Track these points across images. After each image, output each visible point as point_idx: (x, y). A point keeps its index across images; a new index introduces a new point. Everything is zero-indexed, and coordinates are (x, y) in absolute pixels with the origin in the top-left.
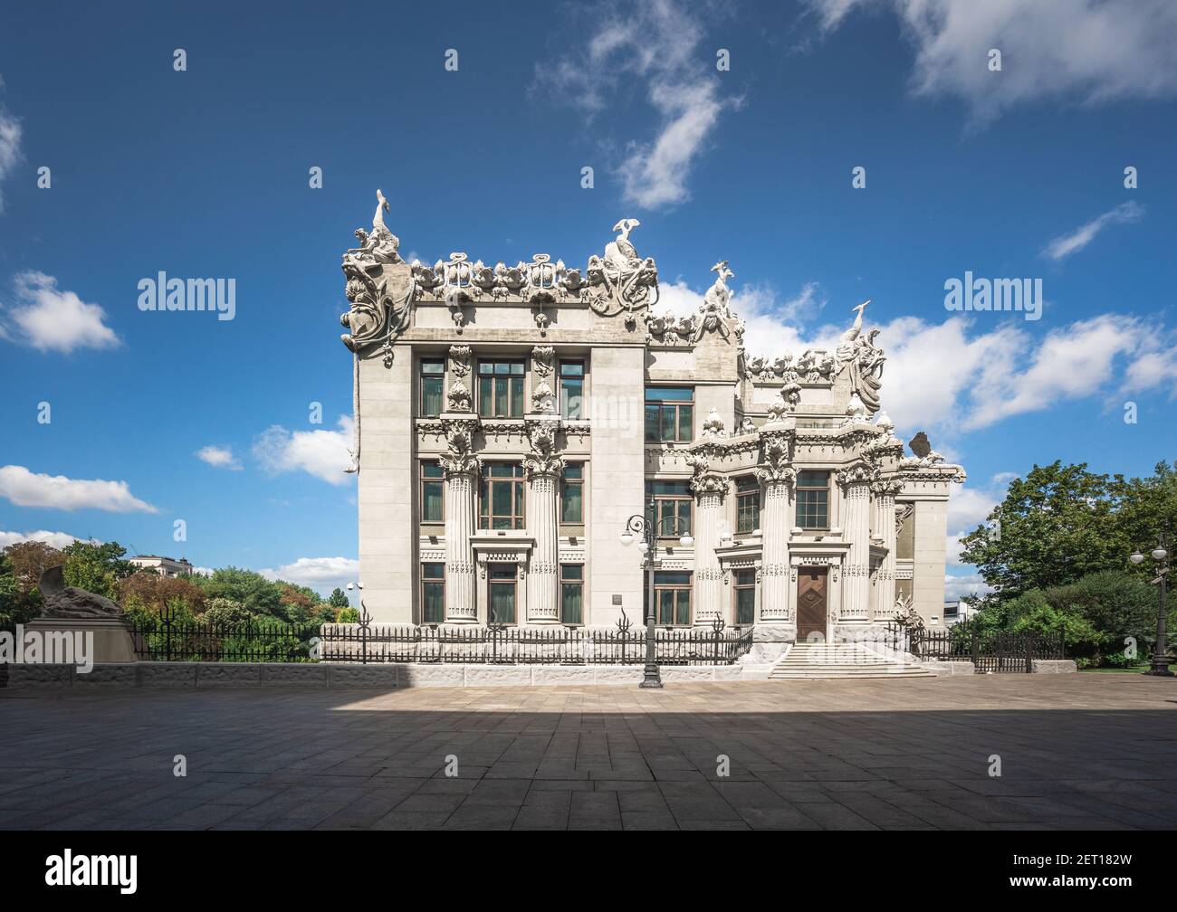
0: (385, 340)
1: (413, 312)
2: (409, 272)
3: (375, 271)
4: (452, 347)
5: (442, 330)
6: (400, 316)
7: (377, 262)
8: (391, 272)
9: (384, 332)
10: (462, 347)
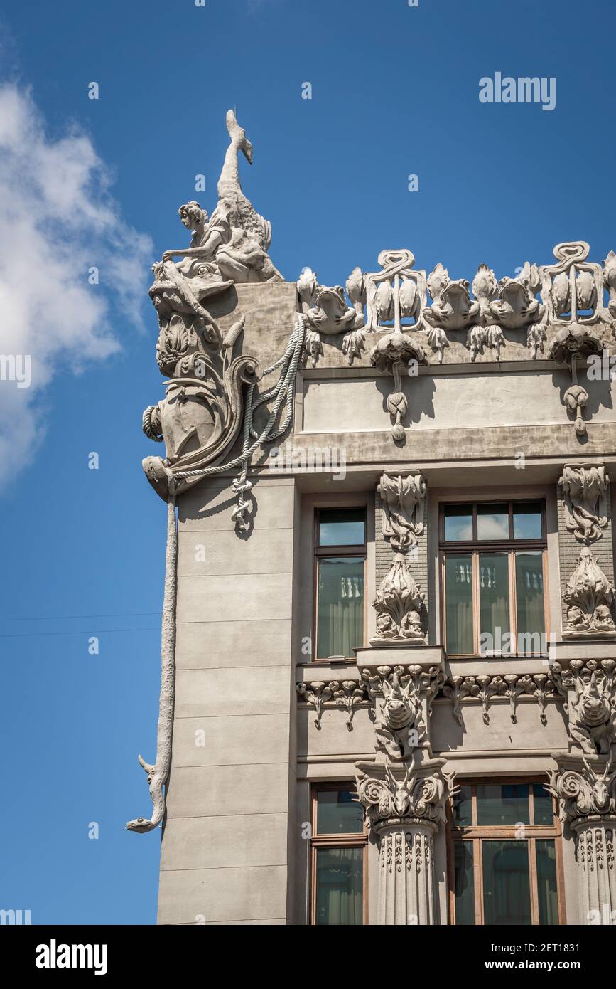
0: (238, 468)
1: (298, 396)
2: (292, 302)
3: (220, 300)
4: (384, 478)
5: (363, 436)
6: (272, 407)
7: (225, 278)
8: (252, 301)
9: (236, 448)
10: (405, 476)
